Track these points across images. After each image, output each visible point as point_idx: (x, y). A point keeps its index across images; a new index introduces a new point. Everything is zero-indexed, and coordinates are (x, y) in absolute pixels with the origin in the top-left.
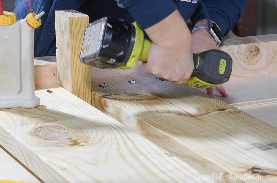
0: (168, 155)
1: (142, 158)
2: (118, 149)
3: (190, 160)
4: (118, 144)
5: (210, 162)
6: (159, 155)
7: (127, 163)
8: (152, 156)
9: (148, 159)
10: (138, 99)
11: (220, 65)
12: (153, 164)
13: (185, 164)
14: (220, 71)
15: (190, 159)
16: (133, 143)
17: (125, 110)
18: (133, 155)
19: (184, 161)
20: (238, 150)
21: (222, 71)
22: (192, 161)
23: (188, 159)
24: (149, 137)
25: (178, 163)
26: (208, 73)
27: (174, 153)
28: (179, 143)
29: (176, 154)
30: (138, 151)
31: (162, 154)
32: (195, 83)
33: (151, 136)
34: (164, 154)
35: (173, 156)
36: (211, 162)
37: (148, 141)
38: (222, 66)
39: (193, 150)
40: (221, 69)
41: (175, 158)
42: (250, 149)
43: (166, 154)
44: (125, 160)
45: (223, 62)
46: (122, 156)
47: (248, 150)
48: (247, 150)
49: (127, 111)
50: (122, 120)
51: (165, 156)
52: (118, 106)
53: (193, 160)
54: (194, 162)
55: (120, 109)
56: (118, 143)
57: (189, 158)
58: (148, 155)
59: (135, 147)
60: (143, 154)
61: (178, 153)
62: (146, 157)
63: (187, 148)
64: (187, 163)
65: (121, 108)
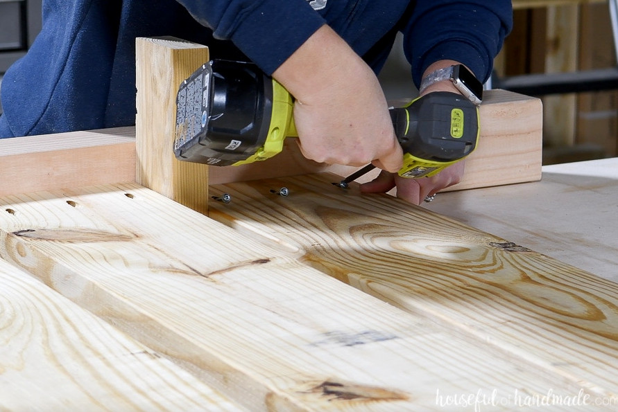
0: (150, 354)
1: (95, 362)
2: (46, 343)
3: (195, 367)
4: (46, 332)
5: (236, 371)
6: (131, 356)
7: (65, 372)
8: (116, 357)
9: (108, 364)
10: (88, 239)
11: (453, 122)
12: (119, 374)
13: (185, 375)
14: (454, 133)
15: (196, 364)
16: (77, 331)
17: (60, 262)
18: (77, 355)
19: (182, 368)
20: (295, 347)
21: (457, 131)
22: (199, 369)
23: (192, 365)
24: (110, 318)
25: (171, 371)
26: (430, 141)
27: (162, 352)
28: (171, 331)
29: (166, 353)
30: (88, 347)
31: (137, 353)
32: (410, 166)
33: (115, 317)
34: (140, 353)
35: (159, 357)
36: (239, 372)
37: (109, 327)
38: (456, 122)
39: (201, 346)
40: (455, 129)
41: (164, 361)
42: (320, 342)
43: (146, 352)
44: (59, 366)
45: (458, 114)
46: (53, 357)
47: (317, 346)
48: (314, 345)
49: (65, 265)
50: (55, 283)
51: (144, 357)
52: (45, 254)
53: (200, 367)
54: (203, 372)
55: (50, 259)
56: (46, 329)
57: (191, 362)
58: (109, 356)
59: (82, 338)
60: (97, 353)
61: (169, 351)
62: (104, 358)
63: (189, 342)
64: (188, 371)
65: (52, 257)
